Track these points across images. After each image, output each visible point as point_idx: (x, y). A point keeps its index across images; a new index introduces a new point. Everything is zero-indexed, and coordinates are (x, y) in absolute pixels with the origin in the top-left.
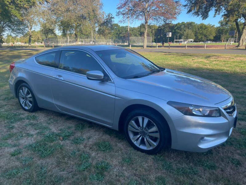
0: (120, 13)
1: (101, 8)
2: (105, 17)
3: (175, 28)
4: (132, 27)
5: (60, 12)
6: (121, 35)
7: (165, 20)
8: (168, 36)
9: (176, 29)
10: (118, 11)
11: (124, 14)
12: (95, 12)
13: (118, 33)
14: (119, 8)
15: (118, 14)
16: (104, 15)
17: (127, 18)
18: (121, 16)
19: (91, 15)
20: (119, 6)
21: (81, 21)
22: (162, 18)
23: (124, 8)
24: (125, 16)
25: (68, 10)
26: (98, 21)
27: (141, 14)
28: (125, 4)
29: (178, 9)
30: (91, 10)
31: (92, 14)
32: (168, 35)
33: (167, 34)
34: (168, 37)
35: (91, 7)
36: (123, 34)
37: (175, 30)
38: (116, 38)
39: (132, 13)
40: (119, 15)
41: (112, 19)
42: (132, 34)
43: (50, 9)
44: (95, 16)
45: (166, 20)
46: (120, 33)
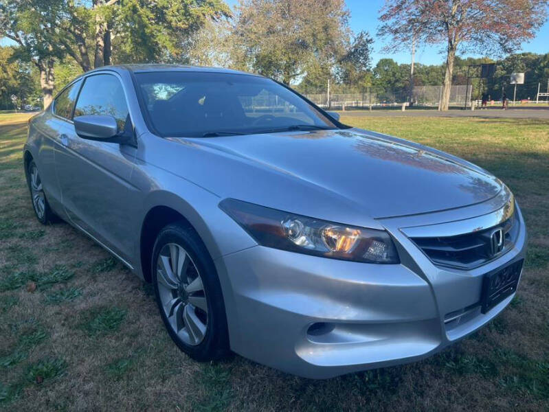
0: (386, 30)
1: (345, 21)
2: (352, 40)
3: (542, 65)
4: (428, 66)
5: (253, 36)
6: (398, 85)
7: (504, 41)
8: (514, 83)
9: (545, 67)
10: (382, 24)
11: (396, 32)
12: (330, 32)
13: (393, 79)
14: (384, 17)
15: (382, 32)
16: (350, 36)
17: (404, 40)
18: (389, 37)
19: (318, 37)
20: (385, 12)
21: (298, 53)
22: (497, 37)
23: (397, 16)
24: (398, 35)
25: (271, 31)
26: (336, 52)
27: (439, 28)
28: (399, 8)
29: (536, 13)
30: (319, 27)
31: (322, 36)
32: (515, 79)
33: (512, 78)
34: (514, 85)
35: (319, 22)
36: (403, 83)
37: (541, 69)
38: (386, 92)
39: (417, 27)
40: (383, 34)
41: (369, 45)
42: (426, 81)
43: (236, 33)
44: (329, 40)
45: (507, 41)
46: (397, 81)
